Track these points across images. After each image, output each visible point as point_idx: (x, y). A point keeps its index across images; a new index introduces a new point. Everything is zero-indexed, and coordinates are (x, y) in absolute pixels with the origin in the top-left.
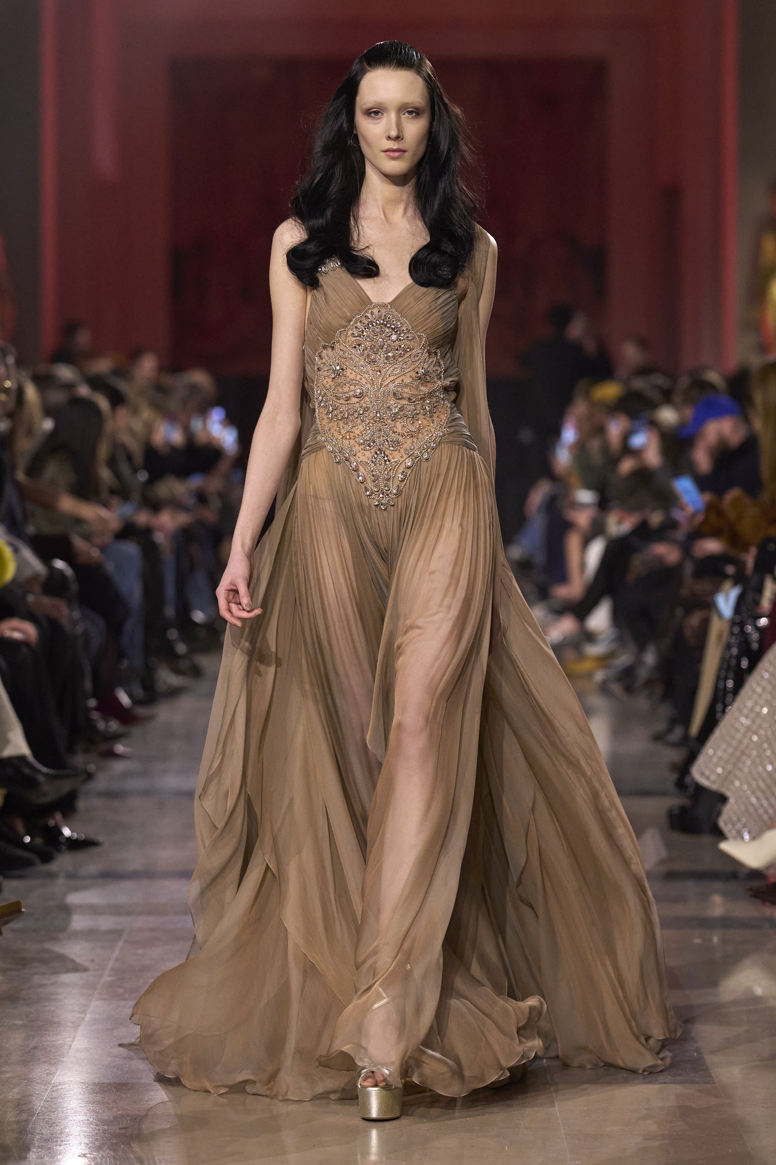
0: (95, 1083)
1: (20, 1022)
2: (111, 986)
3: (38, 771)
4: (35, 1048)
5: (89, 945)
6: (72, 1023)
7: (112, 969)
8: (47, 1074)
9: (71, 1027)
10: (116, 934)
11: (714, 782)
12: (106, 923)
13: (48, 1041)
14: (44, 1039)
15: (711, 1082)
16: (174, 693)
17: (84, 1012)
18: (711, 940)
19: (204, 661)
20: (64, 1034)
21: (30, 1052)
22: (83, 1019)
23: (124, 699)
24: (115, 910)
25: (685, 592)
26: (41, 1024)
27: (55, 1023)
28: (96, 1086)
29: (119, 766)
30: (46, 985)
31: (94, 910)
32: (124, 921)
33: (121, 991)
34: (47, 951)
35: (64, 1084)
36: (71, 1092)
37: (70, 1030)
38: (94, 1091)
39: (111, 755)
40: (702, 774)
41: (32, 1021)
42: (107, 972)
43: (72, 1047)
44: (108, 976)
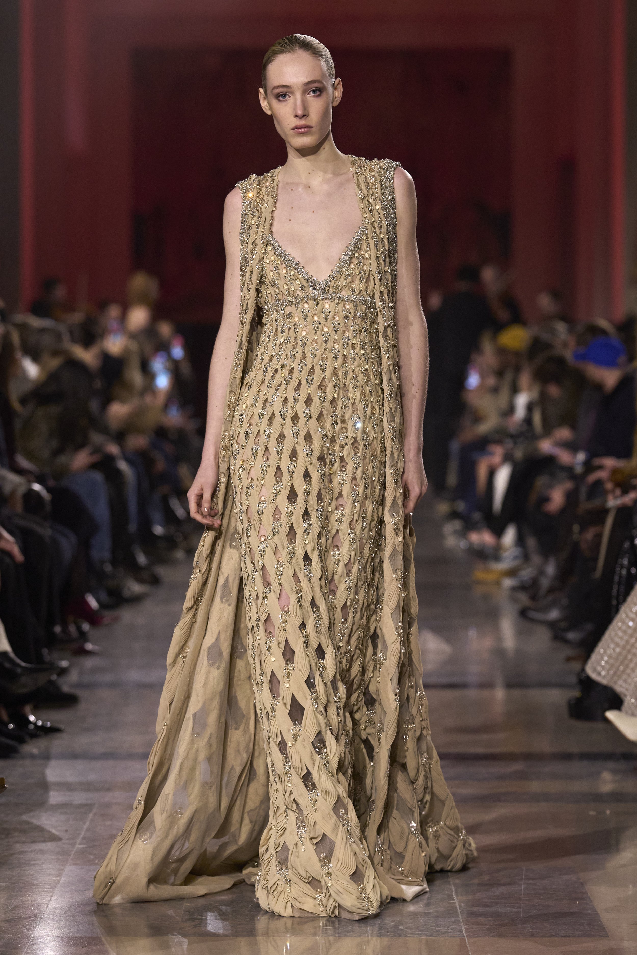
0: (69, 937)
1: (4, 884)
2: (82, 852)
3: (18, 665)
4: (17, 907)
5: (63, 817)
6: (49, 885)
7: (83, 838)
8: (27, 929)
9: (49, 888)
10: (87, 807)
11: (604, 677)
12: (79, 798)
13: (28, 900)
14: (24, 899)
15: (605, 936)
17: (59, 875)
18: (605, 813)
19: (161, 571)
20: (42, 894)
21: (13, 910)
22: (59, 881)
23: (93, 603)
24: (87, 787)
26: (22, 885)
27: (34, 885)
28: (70, 939)
29: (89, 663)
30: (26, 852)
31: (66, 786)
32: (93, 796)
33: (92, 857)
34: (27, 823)
35: (43, 938)
36: (49, 945)
37: (47, 891)
38: (68, 944)
39: (83, 652)
40: (595, 670)
41: (15, 883)
42: (79, 841)
43: (49, 906)
44: (80, 844)
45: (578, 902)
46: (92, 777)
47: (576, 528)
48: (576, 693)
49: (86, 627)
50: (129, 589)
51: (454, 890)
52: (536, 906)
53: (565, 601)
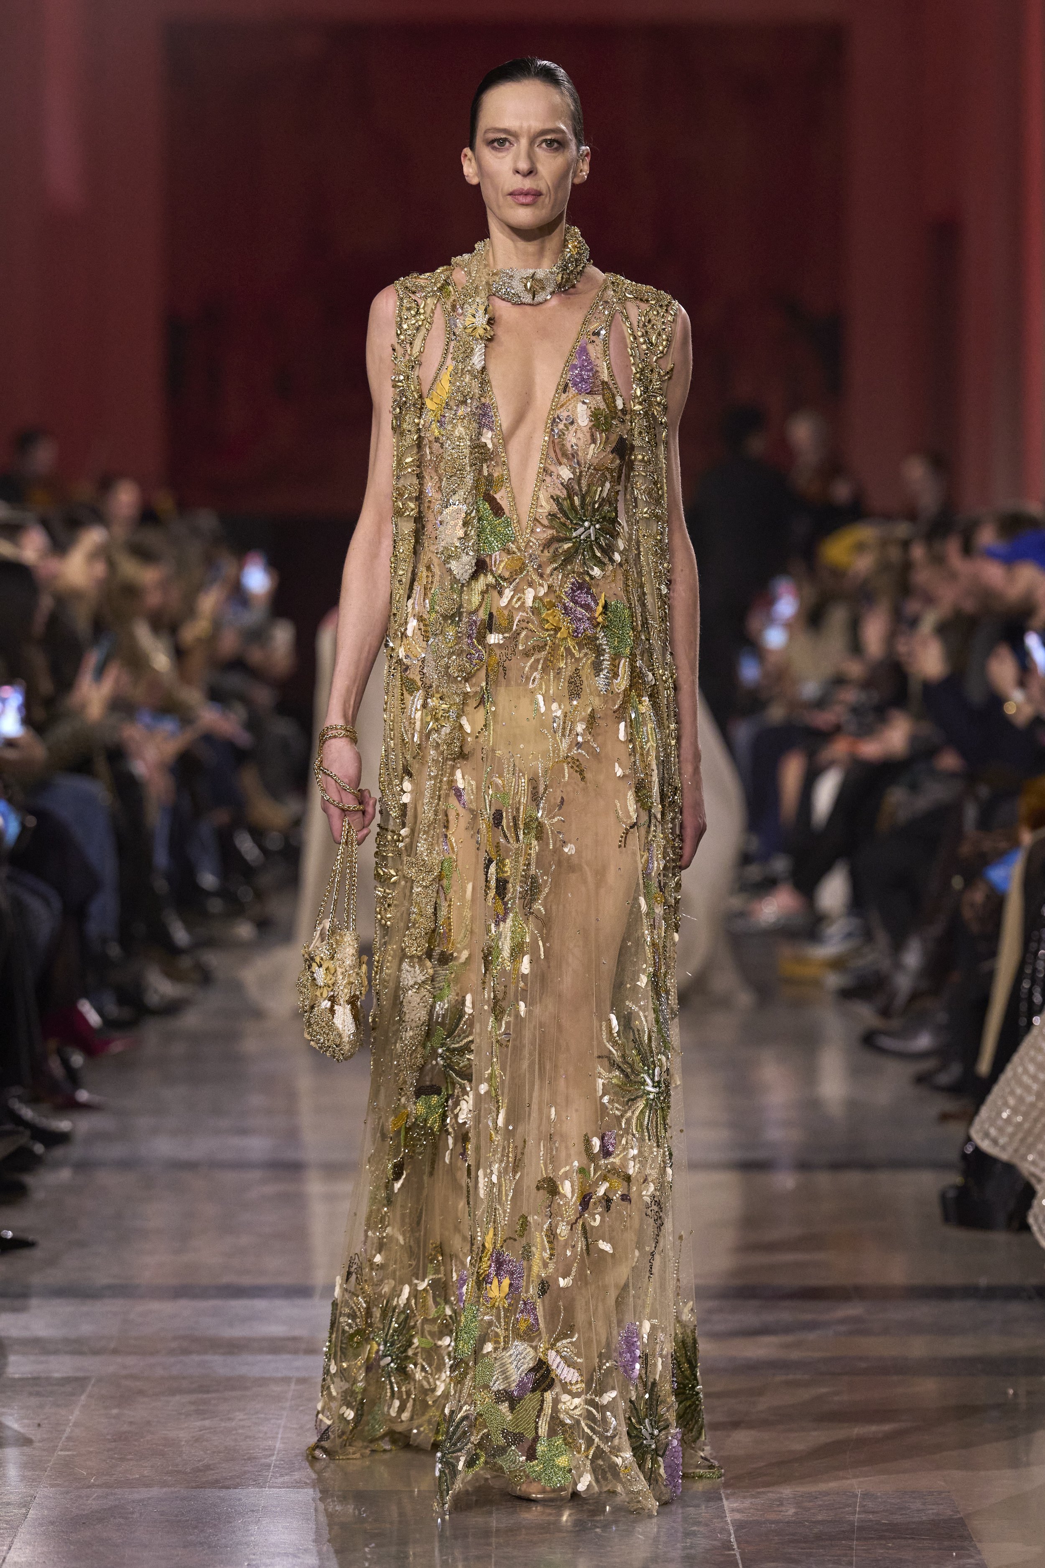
2: (67, 1464)
5: (33, 1402)
6: (8, 1523)
7: (69, 1439)
9: (6, 1528)
10: (78, 1383)
11: (1003, 1148)
12: (62, 1367)
16: (172, 1009)
17: (26, 1506)
18: (1006, 1393)
19: (213, 959)
22: (25, 1516)
23: (93, 1018)
25: (966, 849)
32: (92, 1365)
39: (73, 1106)
40: (987, 1135)
42: (60, 1444)
43: (6, 1560)
44: (61, 1450)
45: (954, 1554)
46: (86, 1329)
47: (957, 882)
48: (955, 1179)
49: (77, 1060)
50: (156, 991)
51: (732, 1532)
52: (880, 1560)
53: (942, 1017)
